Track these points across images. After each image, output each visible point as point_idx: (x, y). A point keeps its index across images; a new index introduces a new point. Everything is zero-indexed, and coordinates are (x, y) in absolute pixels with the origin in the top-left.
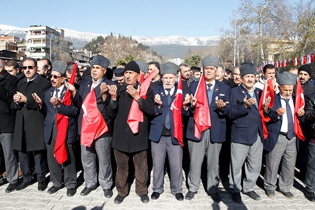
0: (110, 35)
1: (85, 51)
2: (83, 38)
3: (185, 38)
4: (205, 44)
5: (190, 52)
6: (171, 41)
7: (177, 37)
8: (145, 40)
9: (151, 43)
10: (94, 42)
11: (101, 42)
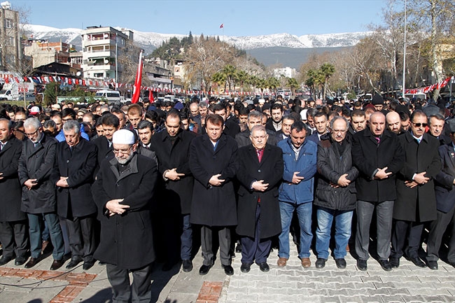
0: (188, 36)
1: (158, 60)
2: (147, 40)
3: (295, 36)
4: (324, 45)
5: (314, 59)
6: (274, 42)
7: (283, 36)
8: (236, 41)
9: (245, 45)
10: (166, 46)
11: (176, 46)
